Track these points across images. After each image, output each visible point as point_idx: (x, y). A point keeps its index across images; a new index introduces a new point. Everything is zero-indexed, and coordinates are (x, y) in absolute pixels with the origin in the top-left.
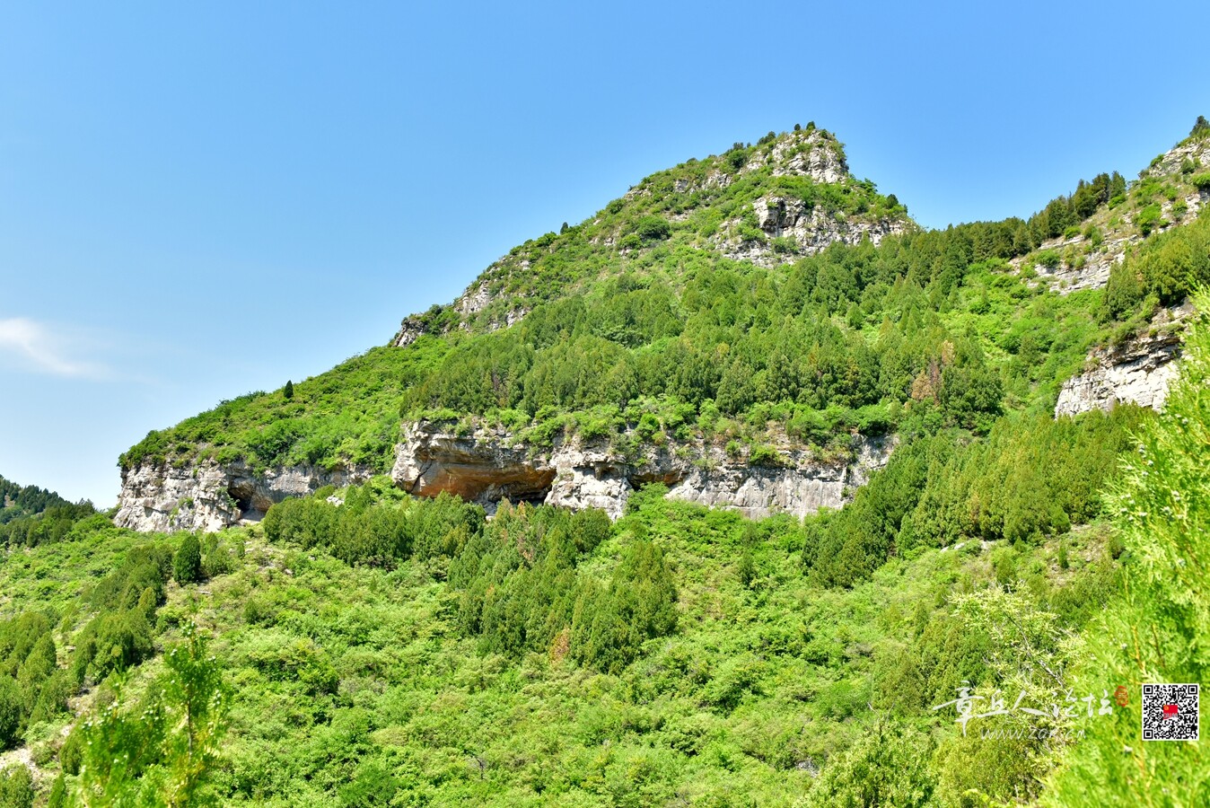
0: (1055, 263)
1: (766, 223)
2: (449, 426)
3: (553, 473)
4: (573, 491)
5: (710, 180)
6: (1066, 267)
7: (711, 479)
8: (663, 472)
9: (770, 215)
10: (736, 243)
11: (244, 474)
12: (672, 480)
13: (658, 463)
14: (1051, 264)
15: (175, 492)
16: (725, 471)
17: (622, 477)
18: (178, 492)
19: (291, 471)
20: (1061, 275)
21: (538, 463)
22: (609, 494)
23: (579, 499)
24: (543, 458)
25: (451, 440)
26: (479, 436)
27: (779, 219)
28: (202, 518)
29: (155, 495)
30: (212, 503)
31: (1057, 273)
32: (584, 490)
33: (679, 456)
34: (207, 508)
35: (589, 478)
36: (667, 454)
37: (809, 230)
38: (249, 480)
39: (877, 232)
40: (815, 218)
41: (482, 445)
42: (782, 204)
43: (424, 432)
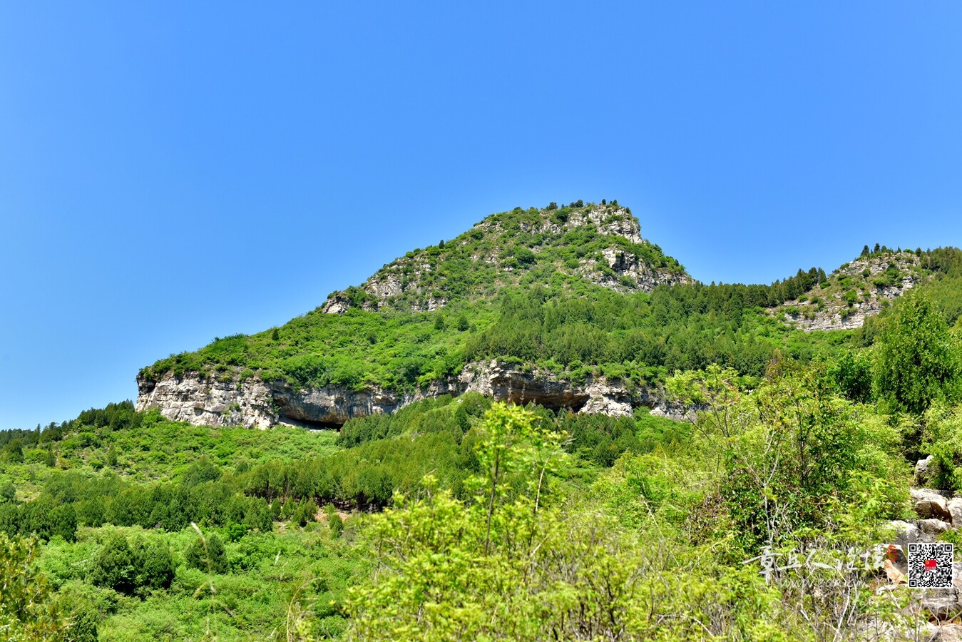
0: (798, 314)
1: (613, 266)
2: (517, 367)
3: (588, 397)
4: (605, 407)
5: (545, 227)
6: (804, 317)
7: (671, 407)
8: (644, 402)
9: (617, 261)
10: (599, 276)
11: (282, 391)
12: (651, 406)
13: (642, 396)
14: (795, 314)
15: (221, 399)
16: (678, 404)
17: (629, 402)
18: (224, 399)
19: (319, 391)
20: (801, 321)
21: (577, 391)
22: (625, 410)
23: (607, 411)
24: (580, 389)
25: (519, 375)
26: (536, 373)
27: (621, 265)
28: (254, 418)
29: (205, 400)
30: (261, 409)
31: (798, 320)
32: (610, 407)
33: (653, 394)
34: (257, 412)
35: (611, 401)
36: (647, 392)
37: (638, 274)
38: (285, 395)
39: (674, 280)
40: (640, 267)
41: (538, 379)
42: (622, 254)
43: (501, 368)
